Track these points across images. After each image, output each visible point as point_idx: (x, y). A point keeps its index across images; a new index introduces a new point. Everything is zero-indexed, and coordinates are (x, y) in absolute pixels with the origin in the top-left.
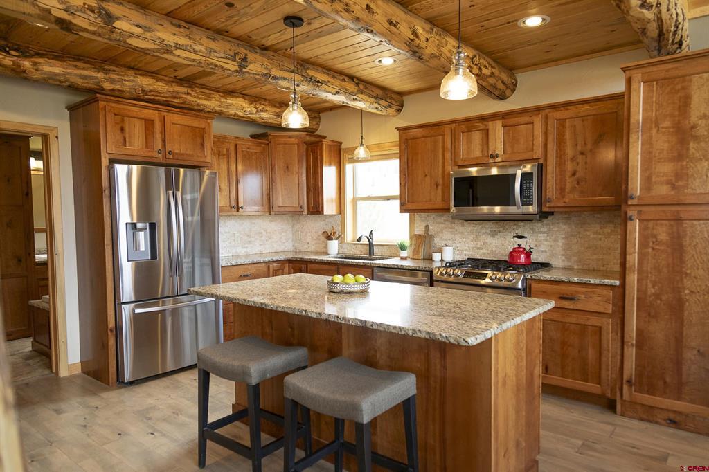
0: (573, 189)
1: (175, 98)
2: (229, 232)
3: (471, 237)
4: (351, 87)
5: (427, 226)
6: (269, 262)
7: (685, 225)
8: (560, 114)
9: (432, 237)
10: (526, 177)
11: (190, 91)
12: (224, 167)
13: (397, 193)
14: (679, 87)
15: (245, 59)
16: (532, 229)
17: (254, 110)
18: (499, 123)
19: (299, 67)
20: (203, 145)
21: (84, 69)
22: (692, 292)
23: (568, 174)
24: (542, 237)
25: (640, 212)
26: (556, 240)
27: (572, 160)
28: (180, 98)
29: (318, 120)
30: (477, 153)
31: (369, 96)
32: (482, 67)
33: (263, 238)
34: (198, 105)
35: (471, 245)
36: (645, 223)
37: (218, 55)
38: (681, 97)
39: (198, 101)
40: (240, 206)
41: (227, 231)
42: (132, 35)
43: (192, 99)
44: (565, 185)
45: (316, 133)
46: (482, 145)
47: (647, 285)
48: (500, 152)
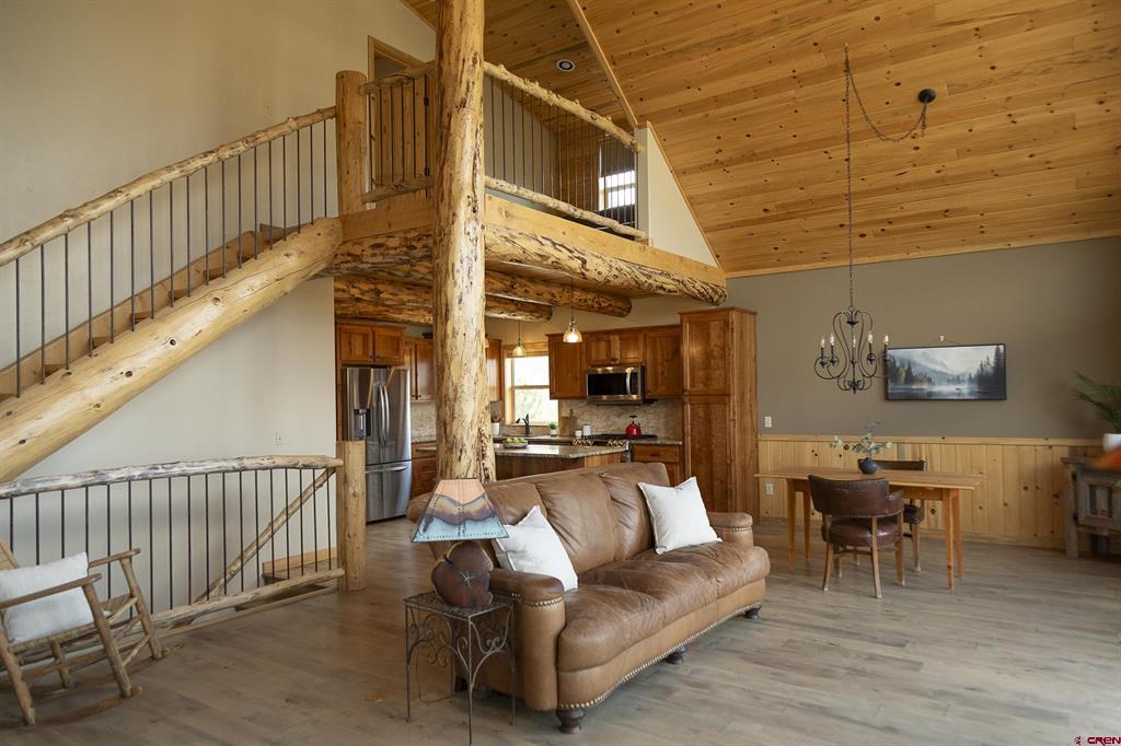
0: (662, 384)
3: (604, 418)
4: (513, 307)
5: (572, 410)
7: (711, 407)
8: (653, 334)
9: (576, 418)
10: (634, 375)
13: (547, 383)
14: (705, 327)
16: (645, 411)
18: (617, 337)
22: (716, 446)
23: (660, 374)
24: (651, 417)
25: (690, 400)
26: (658, 419)
27: (662, 364)
30: (603, 356)
31: (525, 311)
35: (604, 424)
36: (692, 406)
38: (706, 334)
40: (418, 395)
44: (658, 381)
46: (607, 351)
47: (695, 443)
48: (618, 357)
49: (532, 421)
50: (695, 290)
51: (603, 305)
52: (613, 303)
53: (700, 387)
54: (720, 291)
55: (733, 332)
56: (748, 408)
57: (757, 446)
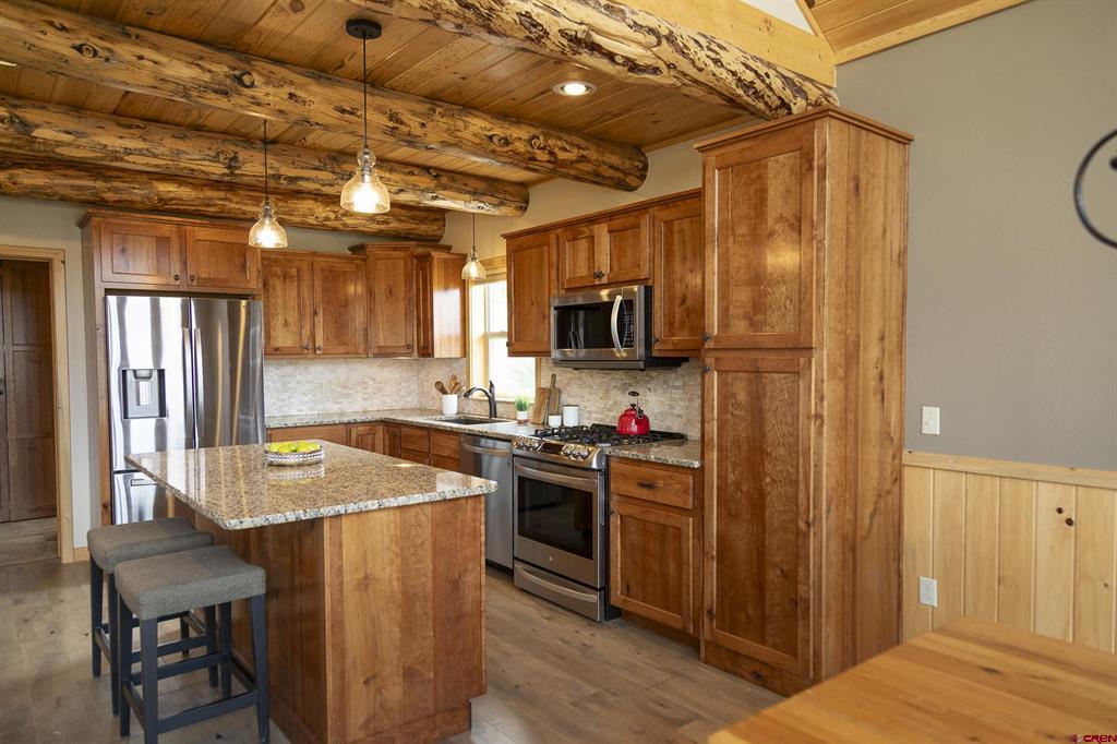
0: (682, 324)
1: (208, 205)
2: (312, 382)
4: (425, 181)
5: (554, 376)
6: (349, 423)
7: (764, 380)
8: (665, 214)
9: (558, 392)
10: (628, 305)
11: (230, 196)
12: (293, 292)
14: (754, 175)
15: (235, 159)
16: (666, 382)
17: (332, 216)
18: (605, 228)
19: (328, 161)
20: (244, 266)
21: (76, 178)
22: (773, 480)
23: (678, 301)
24: (677, 394)
25: (716, 362)
26: (691, 400)
27: (682, 281)
28: (215, 205)
29: (440, 223)
30: (583, 271)
31: (460, 191)
32: (556, 150)
33: (369, 391)
34: (244, 213)
35: (600, 404)
36: (724, 375)
37: (192, 157)
38: (756, 191)
39: (244, 208)
40: (317, 345)
41: (309, 379)
42: (60, 144)
43: (233, 205)
44: (674, 317)
45: (441, 243)
46: (589, 259)
48: (605, 270)
49: (500, 394)
50: (723, 74)
51: (562, 155)
52: (592, 154)
53: (740, 327)
54: (813, 93)
55: (822, 177)
56: (873, 383)
57: (898, 479)
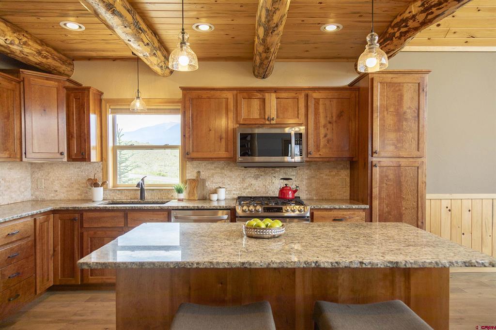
0: (325, 146)
5: (199, 172)
8: (316, 96)
13: (179, 143)
14: (397, 89)
18: (274, 96)
19: (132, 8)
23: (322, 136)
27: (325, 126)
29: (72, 67)
30: (256, 115)
31: (162, 54)
36: (382, 168)
38: (398, 95)
44: (320, 143)
46: (260, 110)
47: (383, 207)
53: (390, 148)
55: (426, 95)
